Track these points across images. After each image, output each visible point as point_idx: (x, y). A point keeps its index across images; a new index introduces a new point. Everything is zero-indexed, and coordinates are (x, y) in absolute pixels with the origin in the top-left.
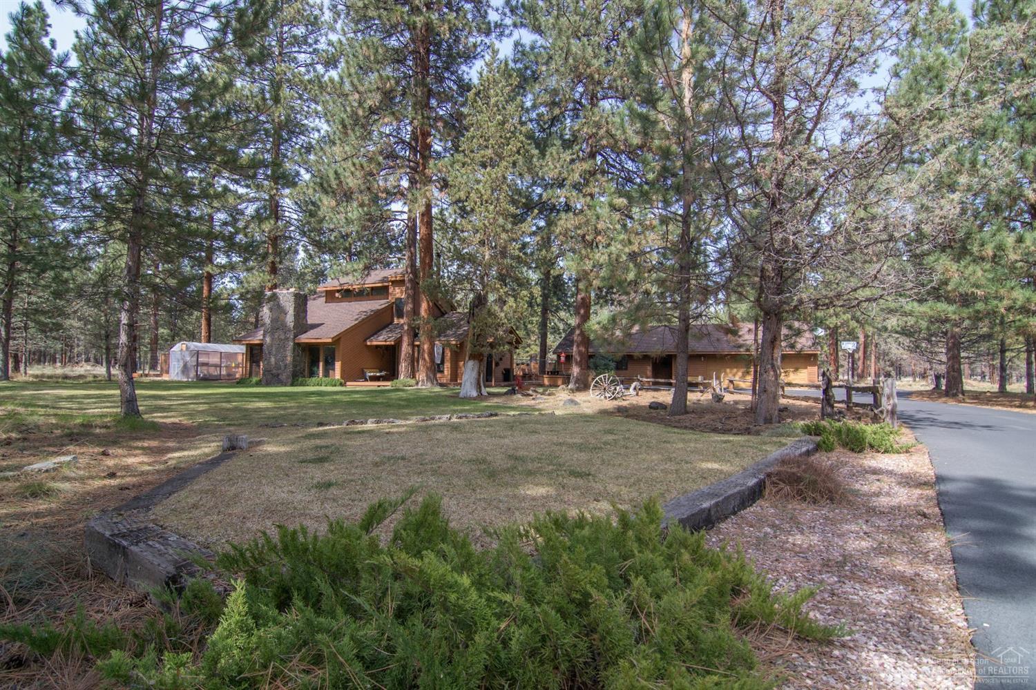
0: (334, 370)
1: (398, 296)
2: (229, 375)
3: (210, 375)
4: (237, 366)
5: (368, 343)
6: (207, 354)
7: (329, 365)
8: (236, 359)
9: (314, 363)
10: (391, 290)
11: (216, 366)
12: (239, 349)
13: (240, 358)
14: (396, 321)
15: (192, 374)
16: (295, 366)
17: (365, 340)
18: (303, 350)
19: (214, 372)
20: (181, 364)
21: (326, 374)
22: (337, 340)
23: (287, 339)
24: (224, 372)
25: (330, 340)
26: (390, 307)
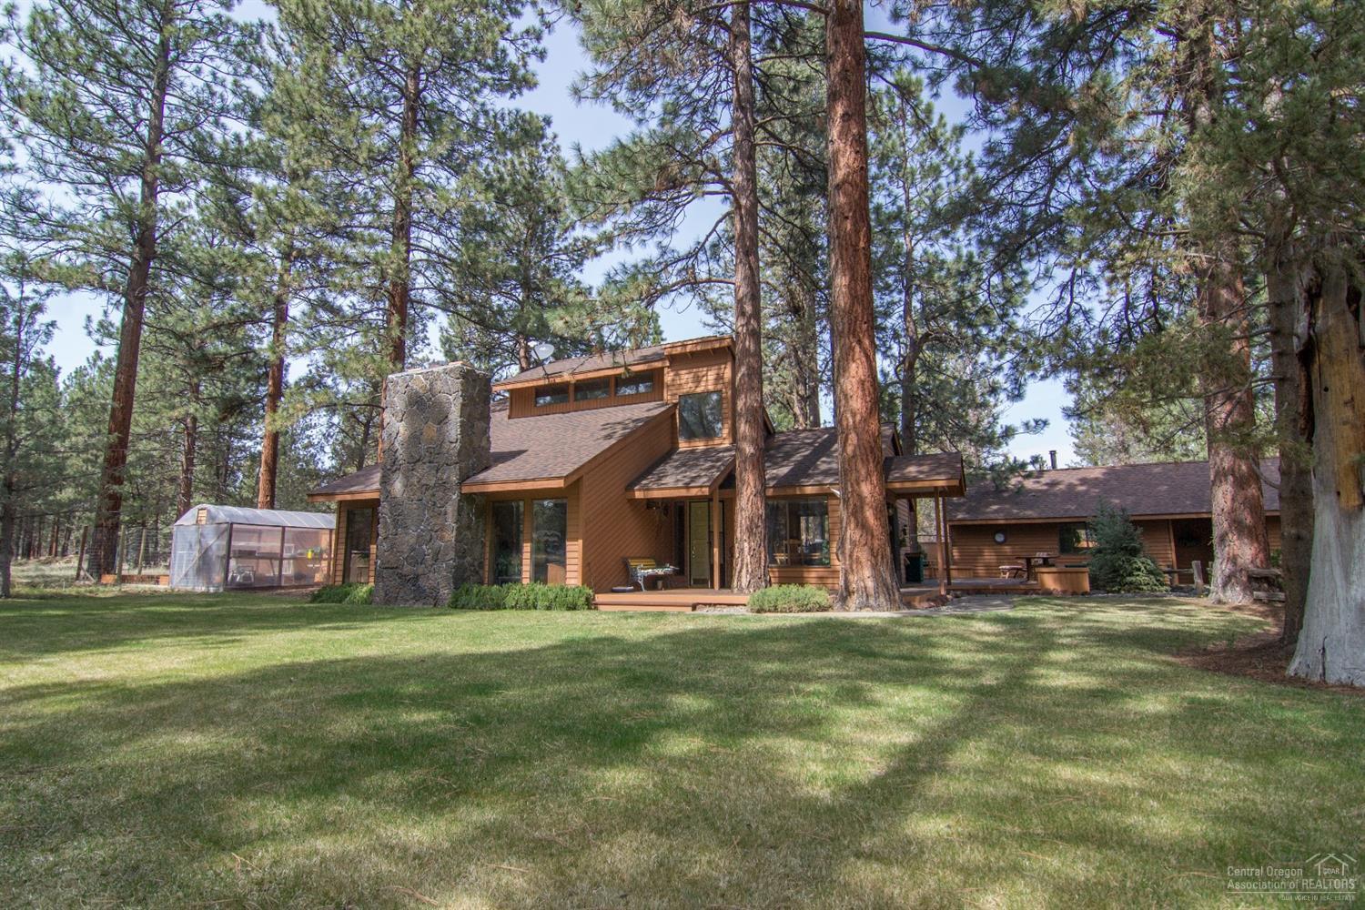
0: (563, 564)
1: (685, 390)
2: (299, 576)
3: (260, 578)
4: (318, 557)
5: (639, 495)
6: (256, 531)
7: (553, 550)
8: (317, 543)
9: (507, 546)
10: (668, 377)
11: (270, 557)
12: (323, 521)
13: (324, 541)
14: (683, 445)
15: (218, 577)
16: (461, 554)
17: (630, 487)
18: (480, 513)
19: (266, 570)
20: (196, 554)
21: (540, 573)
22: (575, 483)
23: (443, 485)
24: (289, 570)
25: (560, 484)
26: (669, 415)
